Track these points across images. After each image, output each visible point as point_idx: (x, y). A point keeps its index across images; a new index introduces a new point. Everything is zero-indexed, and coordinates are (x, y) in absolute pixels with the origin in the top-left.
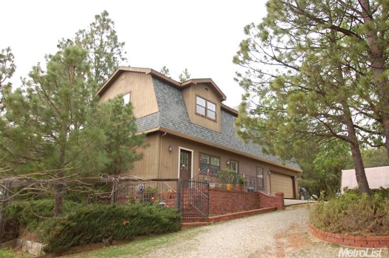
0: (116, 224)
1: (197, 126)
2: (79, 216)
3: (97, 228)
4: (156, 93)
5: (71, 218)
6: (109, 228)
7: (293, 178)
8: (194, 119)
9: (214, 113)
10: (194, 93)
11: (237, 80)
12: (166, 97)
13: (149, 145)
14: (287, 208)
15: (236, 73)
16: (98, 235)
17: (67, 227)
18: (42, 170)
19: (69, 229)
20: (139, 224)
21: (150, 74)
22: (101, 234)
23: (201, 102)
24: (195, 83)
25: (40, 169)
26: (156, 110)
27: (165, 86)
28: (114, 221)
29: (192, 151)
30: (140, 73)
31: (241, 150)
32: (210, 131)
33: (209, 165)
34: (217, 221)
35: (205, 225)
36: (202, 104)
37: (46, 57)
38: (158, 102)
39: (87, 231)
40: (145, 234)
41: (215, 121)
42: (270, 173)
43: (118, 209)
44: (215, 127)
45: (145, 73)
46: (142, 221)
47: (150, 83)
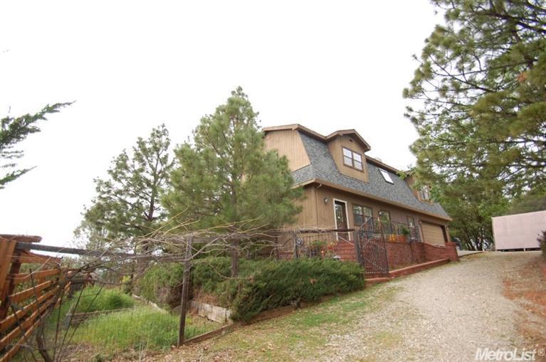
0: (303, 283)
1: (347, 177)
2: (265, 276)
3: (285, 288)
4: (305, 147)
5: (257, 278)
6: (296, 287)
7: (443, 227)
8: (344, 171)
9: (360, 164)
10: (340, 145)
11: (408, 116)
12: (315, 150)
13: (305, 198)
14: (461, 259)
15: (407, 107)
16: (286, 296)
17: (255, 288)
18: (224, 223)
19: (257, 291)
20: (326, 282)
21: (296, 129)
22: (289, 295)
23: (347, 153)
24: (341, 134)
25: (220, 222)
26: (308, 163)
27: (312, 140)
28: (301, 279)
29: (346, 202)
30: (286, 130)
31: (391, 199)
32: (359, 181)
33: (362, 215)
34: (398, 275)
35: (388, 281)
36: (348, 155)
37: (193, 132)
38: (309, 155)
39: (275, 292)
40: (331, 294)
41: (362, 171)
42: (421, 222)
43: (304, 265)
44: (363, 177)
45: (291, 129)
46: (328, 278)
47: (298, 139)
